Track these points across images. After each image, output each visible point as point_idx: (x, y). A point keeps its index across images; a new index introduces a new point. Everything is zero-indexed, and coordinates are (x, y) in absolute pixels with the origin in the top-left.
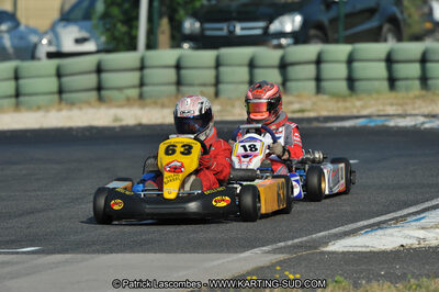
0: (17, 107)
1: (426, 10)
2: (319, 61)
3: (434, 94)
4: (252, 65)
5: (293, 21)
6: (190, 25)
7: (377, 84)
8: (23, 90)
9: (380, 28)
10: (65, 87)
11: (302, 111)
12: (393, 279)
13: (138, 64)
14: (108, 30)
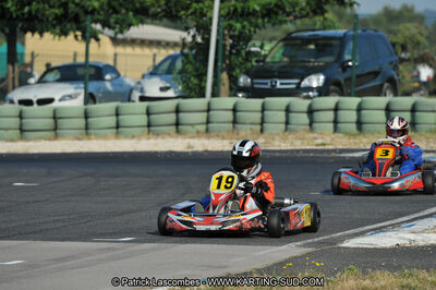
0: (117, 135)
1: (415, 73)
2: (336, 109)
3: (421, 135)
4: (288, 110)
5: (318, 80)
6: (243, 80)
7: (378, 126)
8: (121, 124)
9: (382, 86)
10: (153, 123)
11: (324, 145)
12: (392, 268)
13: (206, 108)
14: (184, 82)
